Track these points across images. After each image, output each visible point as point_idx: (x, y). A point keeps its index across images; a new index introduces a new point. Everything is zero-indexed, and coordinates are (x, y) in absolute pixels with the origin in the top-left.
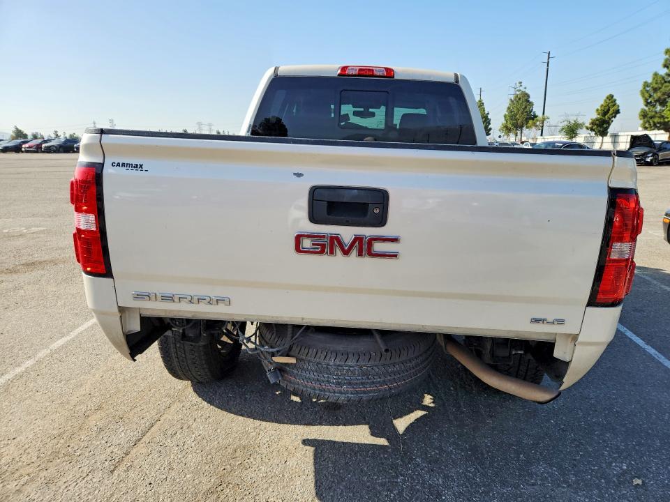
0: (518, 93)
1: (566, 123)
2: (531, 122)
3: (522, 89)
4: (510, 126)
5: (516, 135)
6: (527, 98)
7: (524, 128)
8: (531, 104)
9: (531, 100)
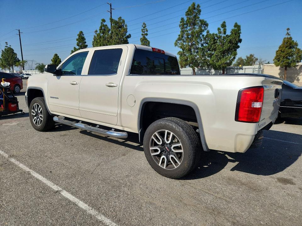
0: (6, 48)
1: (38, 65)
2: (17, 63)
3: (8, 46)
4: (5, 64)
5: (10, 69)
6: (12, 51)
7: (14, 66)
8: (16, 54)
9: (15, 52)
